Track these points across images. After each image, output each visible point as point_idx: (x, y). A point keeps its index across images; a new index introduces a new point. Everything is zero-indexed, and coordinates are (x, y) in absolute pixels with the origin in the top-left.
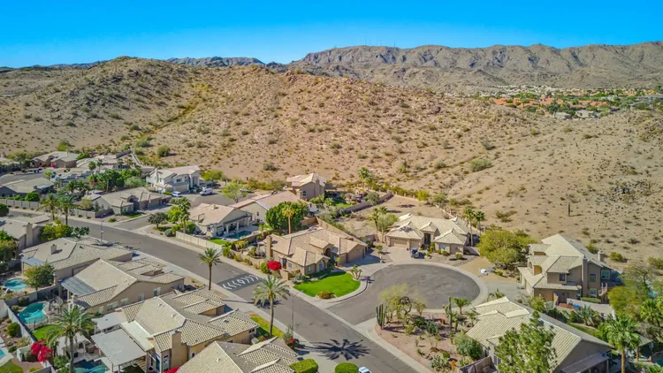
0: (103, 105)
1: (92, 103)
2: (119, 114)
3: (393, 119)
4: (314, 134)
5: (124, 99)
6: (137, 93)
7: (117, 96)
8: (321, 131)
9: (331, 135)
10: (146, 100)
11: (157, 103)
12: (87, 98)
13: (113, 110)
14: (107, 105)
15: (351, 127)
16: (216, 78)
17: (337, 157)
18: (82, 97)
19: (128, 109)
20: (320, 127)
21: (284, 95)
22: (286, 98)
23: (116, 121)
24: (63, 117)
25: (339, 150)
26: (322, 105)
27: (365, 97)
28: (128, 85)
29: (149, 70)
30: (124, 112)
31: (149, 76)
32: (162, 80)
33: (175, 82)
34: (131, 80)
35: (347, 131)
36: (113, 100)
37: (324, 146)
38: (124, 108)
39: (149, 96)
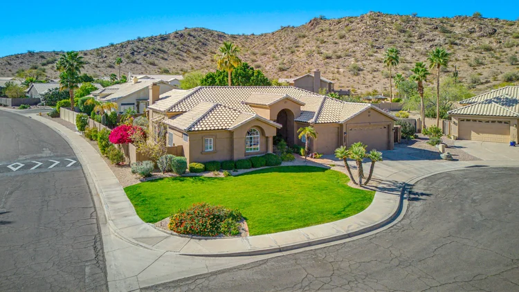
0: (145, 55)
1: (136, 53)
2: (156, 62)
3: (431, 43)
4: (331, 61)
5: (164, 52)
6: (178, 49)
7: (159, 50)
8: (339, 57)
9: (352, 61)
10: (184, 54)
11: (193, 57)
12: (133, 49)
13: (152, 59)
14: (148, 55)
15: (376, 52)
16: (249, 40)
17: (356, 78)
18: (129, 48)
19: (166, 59)
20: (339, 53)
21: (304, 37)
22: (306, 38)
23: (151, 66)
24: (107, 61)
25: (360, 72)
26: (342, 37)
27: (393, 27)
28: (171, 43)
29: (193, 33)
30: (162, 61)
31: (191, 38)
32: (202, 41)
33: (214, 43)
34: (176, 40)
35: (372, 56)
36: (155, 52)
37: (341, 70)
38: (163, 58)
39: (188, 51)
